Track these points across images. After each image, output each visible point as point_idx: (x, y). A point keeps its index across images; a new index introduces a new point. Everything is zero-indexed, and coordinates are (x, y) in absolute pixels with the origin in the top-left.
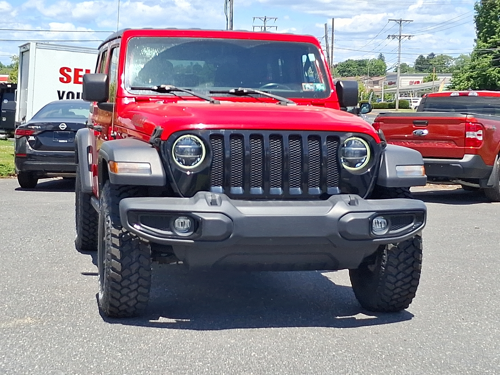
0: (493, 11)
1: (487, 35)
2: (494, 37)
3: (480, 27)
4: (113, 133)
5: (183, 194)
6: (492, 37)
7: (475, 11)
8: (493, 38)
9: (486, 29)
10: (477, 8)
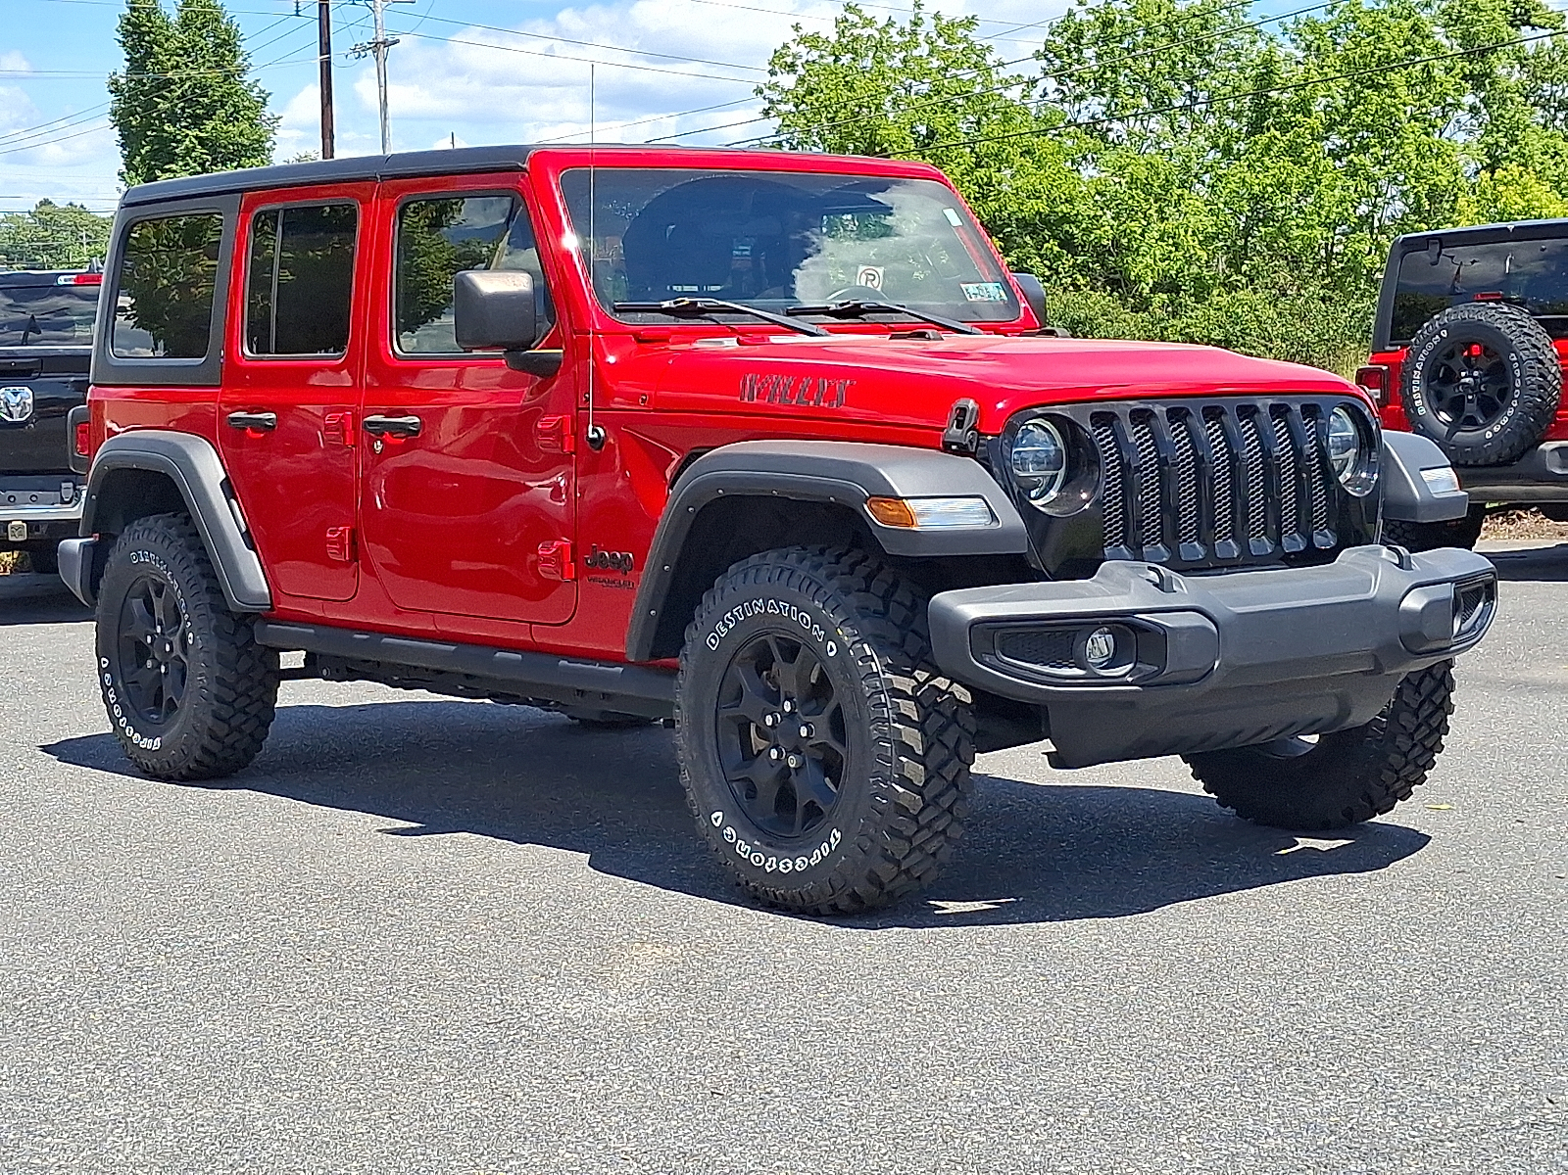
0: (165, 98)
1: (153, 163)
2: (174, 167)
3: (130, 139)
4: (594, 430)
5: (1052, 571)
6: (167, 167)
7: (112, 97)
8: (169, 170)
9: (147, 148)
10: (116, 90)
